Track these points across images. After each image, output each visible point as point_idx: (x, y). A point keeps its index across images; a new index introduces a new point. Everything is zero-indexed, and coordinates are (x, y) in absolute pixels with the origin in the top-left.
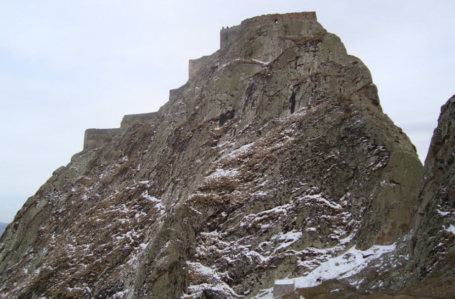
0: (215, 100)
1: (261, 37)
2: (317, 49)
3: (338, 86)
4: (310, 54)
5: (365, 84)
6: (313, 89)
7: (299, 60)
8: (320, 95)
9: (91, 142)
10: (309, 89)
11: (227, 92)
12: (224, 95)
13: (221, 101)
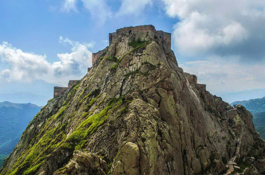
0: (95, 82)
1: (121, 43)
2: (142, 54)
3: (143, 82)
4: (137, 58)
5: (161, 79)
6: (131, 83)
7: (131, 62)
8: (133, 88)
9: (56, 94)
10: (129, 83)
11: (100, 78)
12: (99, 79)
13: (97, 83)
